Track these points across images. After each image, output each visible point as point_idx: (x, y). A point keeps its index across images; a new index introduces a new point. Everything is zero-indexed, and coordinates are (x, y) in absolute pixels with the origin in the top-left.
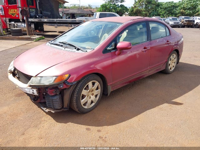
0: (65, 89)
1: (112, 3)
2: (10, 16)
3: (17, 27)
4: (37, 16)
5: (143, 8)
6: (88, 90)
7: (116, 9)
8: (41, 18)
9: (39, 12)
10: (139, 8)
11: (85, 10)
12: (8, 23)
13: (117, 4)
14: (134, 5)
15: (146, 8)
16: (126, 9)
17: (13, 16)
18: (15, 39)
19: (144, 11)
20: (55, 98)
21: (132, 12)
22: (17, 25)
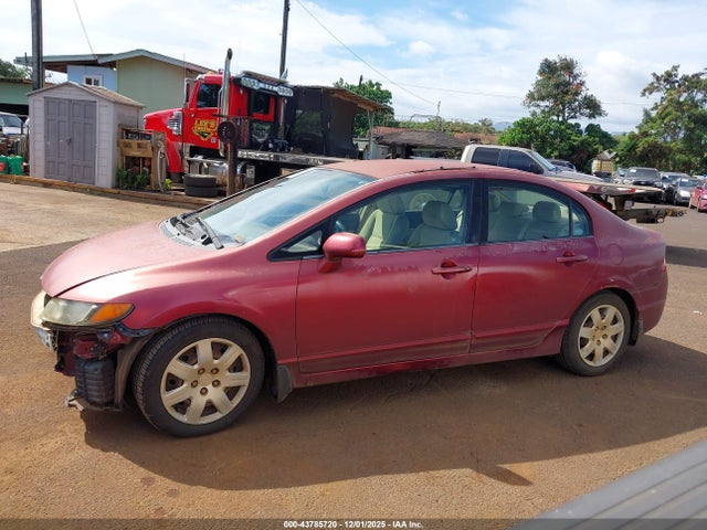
0: (122, 346)
1: (555, 118)
2: (195, 139)
3: (207, 172)
4: (271, 145)
5: (676, 141)
6: (196, 367)
7: (569, 139)
8: (282, 150)
9: (281, 133)
10: (660, 140)
11: (456, 135)
12: (187, 157)
13: (572, 121)
14: (639, 127)
15: (687, 139)
16: (607, 141)
17: (202, 138)
18: (189, 205)
19: (681, 151)
20: (90, 368)
21: (629, 151)
22: (208, 164)
